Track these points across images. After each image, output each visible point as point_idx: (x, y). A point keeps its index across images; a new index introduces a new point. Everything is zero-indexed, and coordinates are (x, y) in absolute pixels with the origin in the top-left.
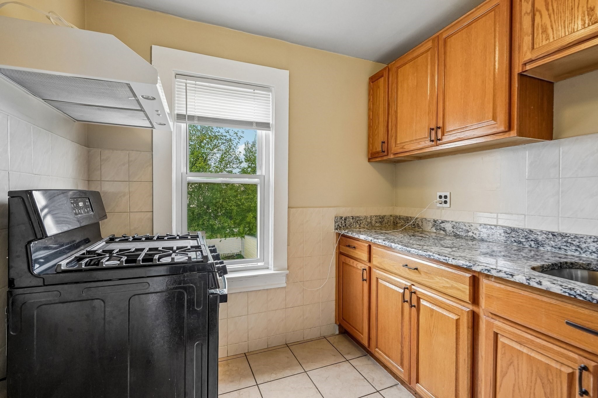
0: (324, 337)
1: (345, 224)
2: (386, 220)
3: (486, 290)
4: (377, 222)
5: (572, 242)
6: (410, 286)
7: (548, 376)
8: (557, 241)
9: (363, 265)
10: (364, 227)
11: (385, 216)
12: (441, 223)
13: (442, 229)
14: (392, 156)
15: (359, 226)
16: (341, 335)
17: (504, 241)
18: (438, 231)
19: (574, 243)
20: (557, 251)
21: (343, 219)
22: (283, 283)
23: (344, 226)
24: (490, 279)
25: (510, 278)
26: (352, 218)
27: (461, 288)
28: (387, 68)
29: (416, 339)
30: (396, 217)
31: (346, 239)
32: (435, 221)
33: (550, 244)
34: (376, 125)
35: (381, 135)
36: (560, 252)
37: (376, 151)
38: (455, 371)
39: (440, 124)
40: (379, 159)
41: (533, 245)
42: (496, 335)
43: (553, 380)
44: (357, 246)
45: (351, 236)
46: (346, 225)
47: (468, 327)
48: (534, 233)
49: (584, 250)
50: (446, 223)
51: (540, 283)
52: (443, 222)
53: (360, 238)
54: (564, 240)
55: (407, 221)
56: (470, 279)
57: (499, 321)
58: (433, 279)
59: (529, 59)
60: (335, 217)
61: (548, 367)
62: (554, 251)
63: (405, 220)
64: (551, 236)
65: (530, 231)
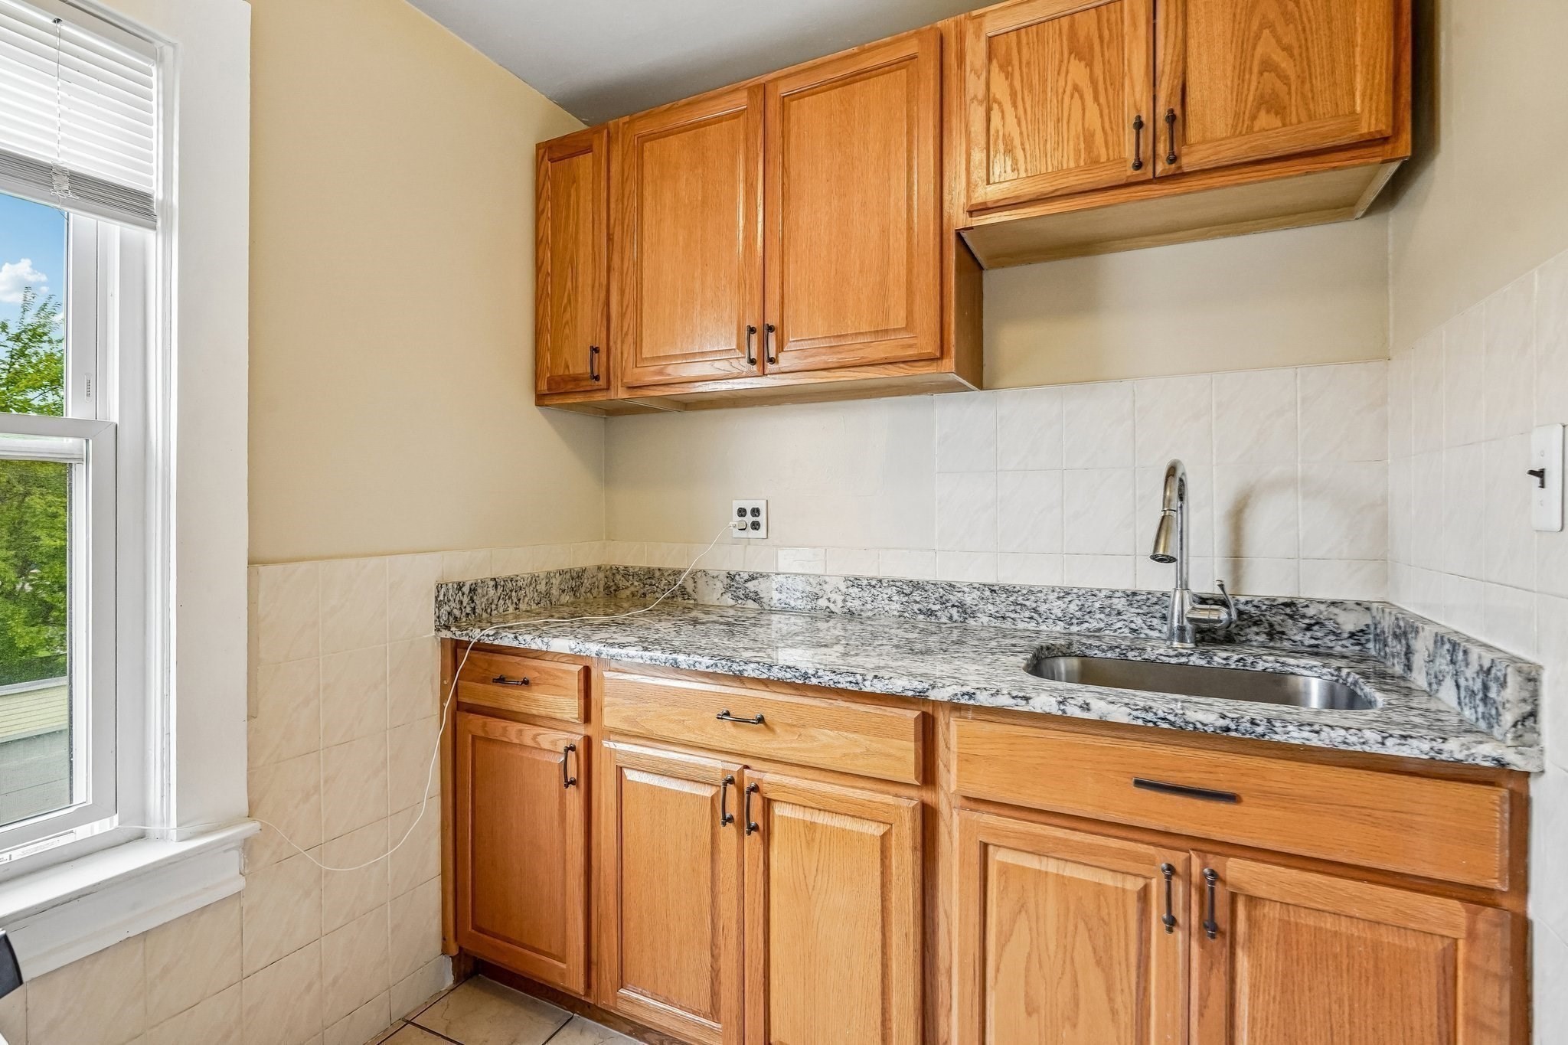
0: (403, 1019)
1: (472, 605)
2: (587, 583)
3: (958, 743)
4: (563, 591)
5: (1024, 602)
6: (741, 773)
7: (1099, 908)
8: (998, 602)
9: (566, 735)
10: (529, 609)
11: (584, 571)
12: (746, 581)
13: (751, 595)
14: (622, 394)
15: (516, 609)
16: (464, 985)
17: (898, 614)
18: (740, 601)
19: (1027, 603)
20: (998, 623)
21: (466, 589)
22: (229, 879)
23: (468, 614)
24: (963, 713)
25: (1023, 707)
26: (493, 583)
27: (893, 751)
28: (606, 131)
29: (761, 921)
30: (614, 571)
31: (487, 657)
32: (731, 577)
33: (986, 611)
34: (566, 294)
35: (585, 328)
36: (1004, 626)
37: (567, 373)
38: (880, 972)
39: (773, 320)
40: (579, 399)
41: (956, 617)
42: (985, 846)
43: (1109, 914)
44: (536, 674)
45: (515, 644)
46: (474, 609)
47: (915, 848)
48: (957, 589)
49: (1044, 617)
50: (760, 579)
51: (1086, 707)
52: (752, 578)
53: (551, 650)
54: (1011, 599)
55: (649, 581)
56: (916, 723)
57: (988, 813)
58: (813, 738)
59: (981, 204)
60: (439, 588)
61: (1099, 889)
62: (993, 625)
63: (642, 577)
64: (987, 593)
65: (950, 585)
